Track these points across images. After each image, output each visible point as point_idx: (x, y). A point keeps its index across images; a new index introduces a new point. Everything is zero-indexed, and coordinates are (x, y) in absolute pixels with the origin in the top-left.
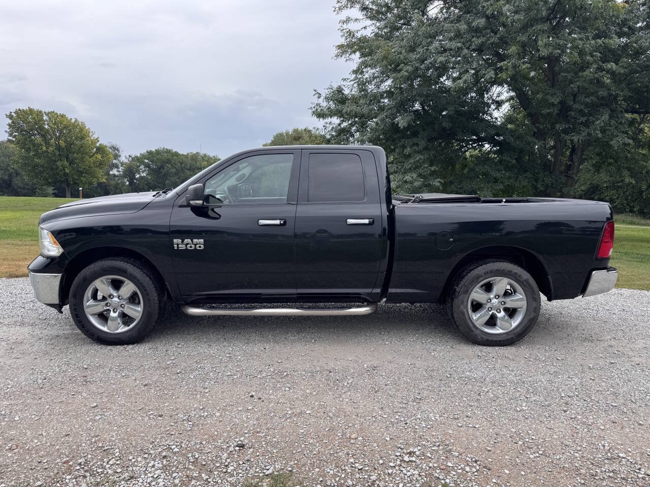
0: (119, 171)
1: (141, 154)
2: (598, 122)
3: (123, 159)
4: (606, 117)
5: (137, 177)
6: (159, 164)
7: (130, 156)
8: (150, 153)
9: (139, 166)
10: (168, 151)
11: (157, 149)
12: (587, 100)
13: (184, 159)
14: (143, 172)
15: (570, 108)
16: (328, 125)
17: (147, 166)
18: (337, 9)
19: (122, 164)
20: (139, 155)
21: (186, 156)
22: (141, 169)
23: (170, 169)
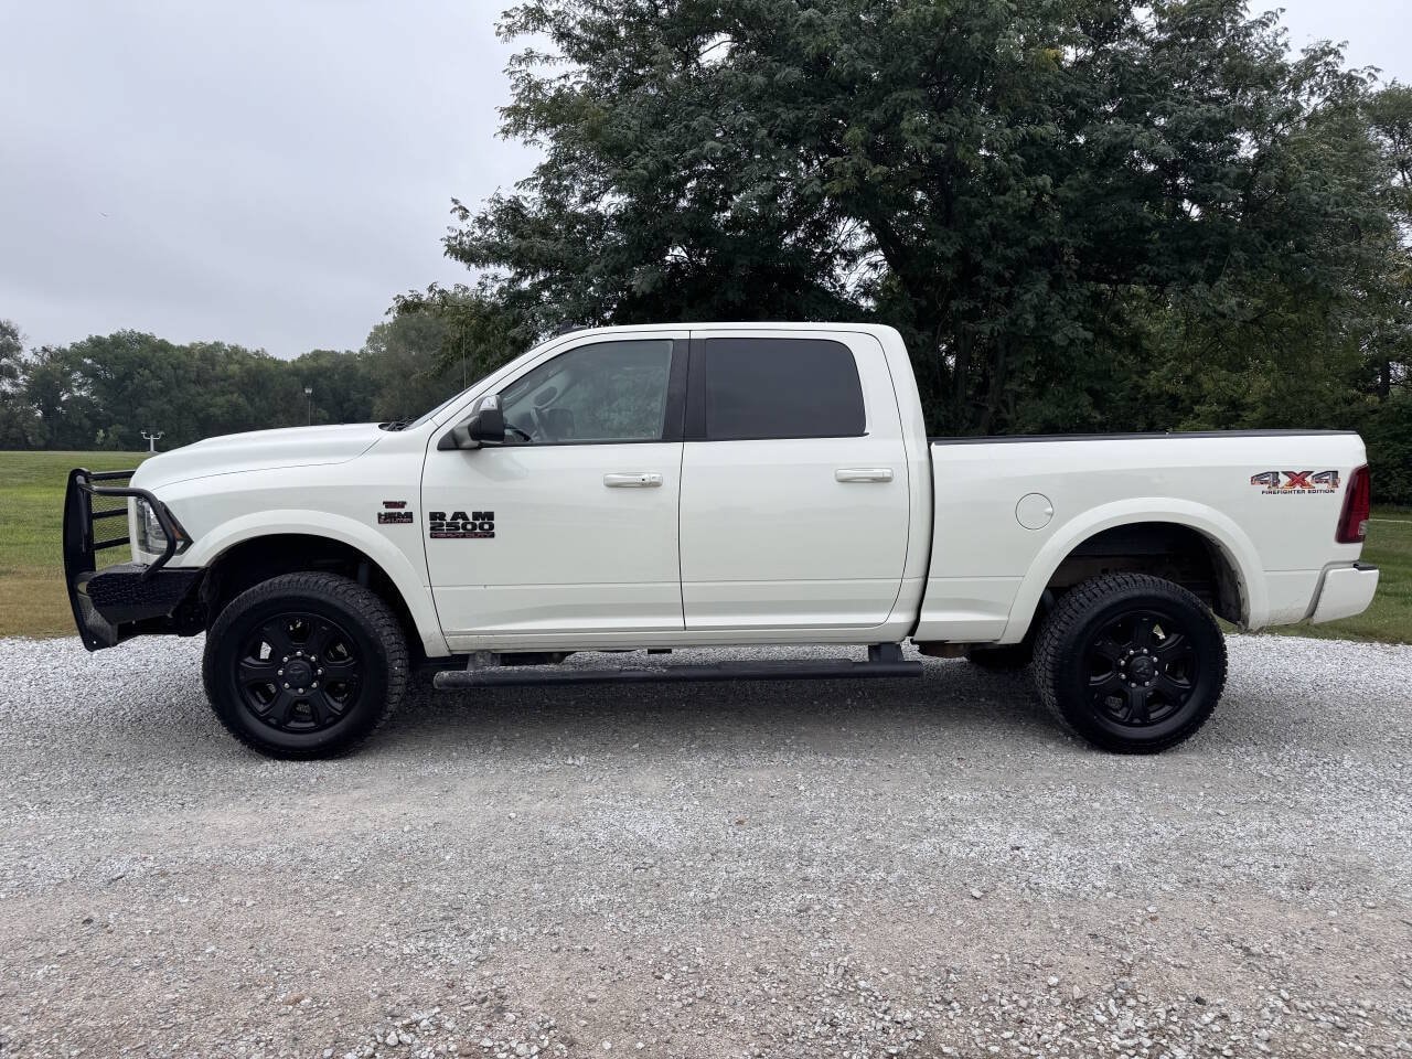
0: (17, 385)
1: (74, 345)
2: (1028, 296)
3: (27, 355)
4: (1042, 287)
5: (64, 398)
6: (121, 369)
7: (45, 350)
8: (97, 343)
9: (70, 374)
10: (144, 340)
11: (114, 332)
12: (1009, 252)
13: (184, 358)
14: (80, 387)
15: (977, 268)
16: (489, 282)
17: (89, 373)
18: (503, 29)
19: (26, 367)
20: (68, 347)
21: (188, 351)
22: (75, 380)
23: (148, 381)
